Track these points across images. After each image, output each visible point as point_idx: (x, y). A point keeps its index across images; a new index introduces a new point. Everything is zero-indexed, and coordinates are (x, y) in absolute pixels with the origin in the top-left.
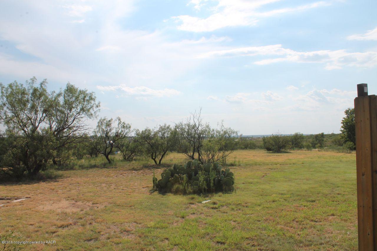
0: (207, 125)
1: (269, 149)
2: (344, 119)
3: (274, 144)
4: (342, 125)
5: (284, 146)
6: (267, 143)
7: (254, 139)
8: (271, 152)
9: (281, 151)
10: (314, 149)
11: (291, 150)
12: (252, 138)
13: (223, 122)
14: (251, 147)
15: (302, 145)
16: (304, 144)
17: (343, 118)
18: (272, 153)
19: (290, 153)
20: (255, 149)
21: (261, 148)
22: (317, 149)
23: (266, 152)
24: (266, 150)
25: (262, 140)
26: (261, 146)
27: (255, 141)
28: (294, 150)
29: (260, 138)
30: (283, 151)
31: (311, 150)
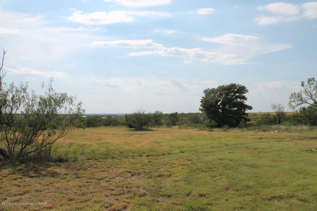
0: (23, 87)
1: (130, 126)
2: (202, 99)
3: (136, 122)
4: (201, 103)
5: (146, 124)
6: (129, 120)
7: (119, 117)
8: (132, 129)
9: (143, 129)
10: (173, 127)
11: (152, 127)
12: (117, 116)
13: (52, 83)
14: (114, 124)
15: (161, 122)
16: (163, 121)
17: (202, 97)
18: (134, 130)
19: (153, 130)
20: (117, 126)
21: (123, 124)
22: (177, 127)
23: (128, 129)
24: (128, 127)
25: (125, 118)
26: (123, 123)
27: (119, 118)
28: (154, 127)
29: (123, 116)
30: (146, 129)
31: (171, 128)
